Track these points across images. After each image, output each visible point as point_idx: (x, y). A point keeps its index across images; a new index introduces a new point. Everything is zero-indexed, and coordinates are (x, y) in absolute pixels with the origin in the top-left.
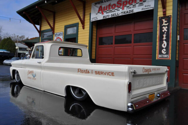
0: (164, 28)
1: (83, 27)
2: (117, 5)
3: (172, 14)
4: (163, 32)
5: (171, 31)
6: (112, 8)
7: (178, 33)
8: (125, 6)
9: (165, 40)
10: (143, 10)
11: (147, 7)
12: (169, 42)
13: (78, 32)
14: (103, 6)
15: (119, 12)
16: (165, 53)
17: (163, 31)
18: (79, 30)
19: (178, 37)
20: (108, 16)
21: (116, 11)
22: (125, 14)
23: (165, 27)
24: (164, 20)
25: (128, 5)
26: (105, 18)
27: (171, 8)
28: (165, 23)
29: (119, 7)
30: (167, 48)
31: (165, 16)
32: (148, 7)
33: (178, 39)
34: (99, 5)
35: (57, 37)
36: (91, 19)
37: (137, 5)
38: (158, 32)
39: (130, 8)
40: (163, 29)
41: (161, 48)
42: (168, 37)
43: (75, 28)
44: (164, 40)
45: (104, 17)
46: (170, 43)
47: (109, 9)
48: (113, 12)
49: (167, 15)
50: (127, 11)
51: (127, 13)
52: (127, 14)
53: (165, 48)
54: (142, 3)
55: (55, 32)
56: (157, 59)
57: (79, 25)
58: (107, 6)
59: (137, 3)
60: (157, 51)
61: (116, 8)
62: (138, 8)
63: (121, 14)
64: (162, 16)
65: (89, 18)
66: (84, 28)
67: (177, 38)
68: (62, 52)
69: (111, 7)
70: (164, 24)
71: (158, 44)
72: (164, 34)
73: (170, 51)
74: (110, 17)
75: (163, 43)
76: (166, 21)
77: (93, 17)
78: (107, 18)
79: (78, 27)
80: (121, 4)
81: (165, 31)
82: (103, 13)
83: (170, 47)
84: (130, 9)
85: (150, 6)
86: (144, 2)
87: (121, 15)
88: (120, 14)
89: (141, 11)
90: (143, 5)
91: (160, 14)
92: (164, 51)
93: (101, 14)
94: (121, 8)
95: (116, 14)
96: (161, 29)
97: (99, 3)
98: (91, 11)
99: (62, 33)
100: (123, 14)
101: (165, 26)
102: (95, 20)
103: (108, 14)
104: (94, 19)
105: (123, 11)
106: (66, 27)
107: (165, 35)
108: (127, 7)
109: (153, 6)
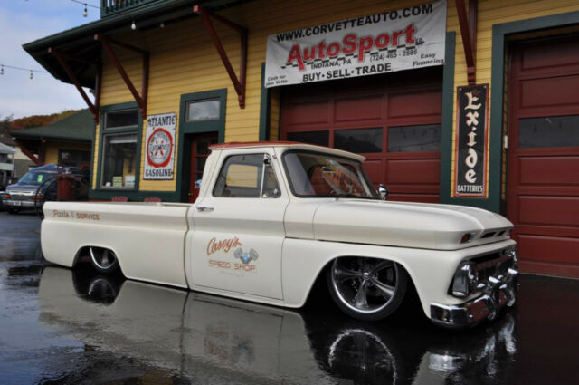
0: (470, 115)
1: (240, 101)
2: (342, 46)
3: (489, 82)
4: (467, 125)
5: (488, 125)
6: (330, 54)
7: (505, 130)
8: (366, 52)
9: (473, 147)
10: (416, 67)
11: (426, 60)
12: (483, 152)
13: (225, 114)
14: (302, 47)
15: (351, 67)
16: (473, 181)
17: (469, 123)
18: (228, 111)
19: (506, 138)
20: (318, 76)
21: (341, 62)
23: (473, 113)
24: (470, 95)
25: (374, 50)
26: (309, 81)
27: (489, 64)
28: (474, 103)
29: (349, 53)
30: (478, 168)
31: (472, 86)
32: (429, 59)
33: (506, 145)
34: (290, 44)
35: (156, 127)
36: (266, 81)
37: (400, 51)
38: (455, 127)
39: (381, 58)
40: (469, 119)
41: (463, 169)
42: (480, 138)
43: (216, 104)
44: (470, 147)
45: (305, 77)
46: (487, 156)
47: (321, 55)
48: (332, 64)
49: (478, 83)
50: (373, 67)
51: (371, 71)
52: (373, 73)
53: (474, 169)
54: (414, 47)
55: (148, 113)
56: (452, 195)
57: (229, 96)
58: (313, 49)
59: (399, 47)
60: (454, 176)
61: (341, 55)
62: (403, 61)
63: (356, 72)
64: (466, 84)
65: (259, 77)
66: (242, 105)
67: (502, 142)
68: (173, 173)
69: (325, 51)
70: (470, 106)
71: (454, 156)
72: (471, 131)
73: (487, 176)
74: (325, 78)
75: (469, 154)
76: (475, 99)
77: (273, 76)
78: (316, 80)
79: (226, 100)
80: (354, 46)
81: (473, 125)
82: (302, 68)
83: (487, 166)
84: (380, 62)
85: (434, 55)
86: (418, 44)
87: (355, 75)
88: (352, 72)
89: (411, 67)
90: (415, 52)
91: (460, 79)
92: (470, 174)
93: (297, 68)
94: (355, 57)
95: (340, 71)
96: (463, 118)
97: (291, 37)
98: (264, 58)
99: (172, 115)
100: (361, 74)
101: (473, 111)
102: (279, 85)
103: (317, 71)
104: (274, 81)
105: (362, 65)
106: (187, 100)
107: (472, 135)
108: (372, 54)
109: (443, 57)
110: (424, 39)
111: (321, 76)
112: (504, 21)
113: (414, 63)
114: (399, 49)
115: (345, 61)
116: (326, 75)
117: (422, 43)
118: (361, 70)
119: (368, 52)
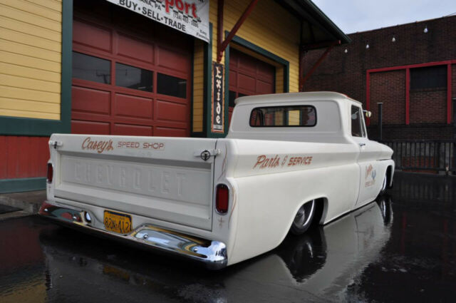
0: (217, 81)
5: (224, 90)
10: (198, 37)
11: (201, 34)
15: (161, 14)
17: (217, 86)
20: (135, 6)
21: (154, 5)
22: (170, 26)
23: (219, 81)
24: (217, 68)
25: (175, 8)
26: (125, 6)
28: (219, 75)
31: (218, 63)
32: (204, 35)
39: (180, 18)
44: (218, 101)
48: (146, 2)
50: (175, 22)
52: (175, 27)
54: (197, 22)
59: (189, 16)
62: (192, 28)
63: (164, 20)
64: (216, 61)
70: (217, 76)
72: (218, 91)
74: (140, 12)
75: (217, 106)
76: (219, 72)
78: (132, 9)
81: (219, 88)
84: (179, 21)
87: (163, 22)
88: (162, 19)
89: (195, 35)
90: (197, 26)
91: (214, 56)
92: (218, 118)
94: (163, 7)
95: (154, 13)
100: (167, 24)
101: (219, 79)
105: (167, 16)
108: (174, 11)
109: (209, 38)
110: (201, 19)
111: (137, 8)
112: (230, 31)
113: (197, 34)
114: (189, 18)
115: (156, 6)
116: (142, 10)
117: (200, 21)
118: (168, 21)
119: (172, 8)
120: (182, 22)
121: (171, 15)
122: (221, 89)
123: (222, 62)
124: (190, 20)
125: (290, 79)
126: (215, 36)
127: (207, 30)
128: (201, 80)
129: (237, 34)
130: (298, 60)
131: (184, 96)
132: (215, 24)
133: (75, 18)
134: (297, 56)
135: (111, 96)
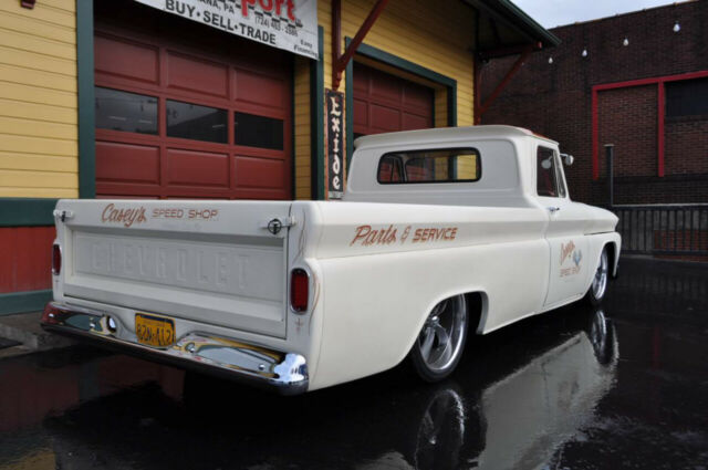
0: (334, 120)
3: (344, 93)
4: (333, 130)
8: (250, 7)
9: (338, 153)
10: (297, 52)
11: (303, 47)
15: (234, 19)
20: (191, 11)
21: (222, 6)
22: (250, 37)
23: (336, 120)
24: (333, 99)
25: (258, 8)
26: (175, 12)
28: (336, 109)
31: (333, 92)
32: (308, 48)
38: (326, 130)
39: (266, 24)
42: (340, 145)
45: (169, 2)
48: (210, 2)
49: (338, 91)
50: (258, 31)
51: (257, 36)
52: (257, 40)
54: (294, 27)
62: (286, 38)
64: (331, 88)
70: (334, 112)
72: (335, 137)
74: (200, 19)
76: (337, 105)
78: (186, 15)
81: (336, 131)
84: (265, 28)
85: (311, 46)
86: (297, 25)
87: (238, 32)
88: (236, 27)
89: (292, 49)
90: (296, 34)
91: (328, 81)
94: (238, 7)
96: (330, 122)
100: (245, 35)
101: (336, 117)
105: (244, 21)
107: (336, 141)
108: (256, 13)
109: (316, 51)
110: (303, 22)
111: (194, 13)
112: (352, 36)
113: (295, 47)
114: (282, 22)
115: (226, 7)
116: (202, 15)
117: (301, 26)
118: (246, 30)
119: (253, 8)
120: (270, 30)
121: (252, 20)
122: (341, 133)
123: (342, 89)
124: (283, 24)
125: (459, 109)
126: (328, 48)
127: (313, 40)
128: (307, 120)
129: (365, 41)
130: (471, 77)
131: (280, 147)
132: (327, 28)
133: (97, 34)
134: (471, 70)
135: (159, 153)
